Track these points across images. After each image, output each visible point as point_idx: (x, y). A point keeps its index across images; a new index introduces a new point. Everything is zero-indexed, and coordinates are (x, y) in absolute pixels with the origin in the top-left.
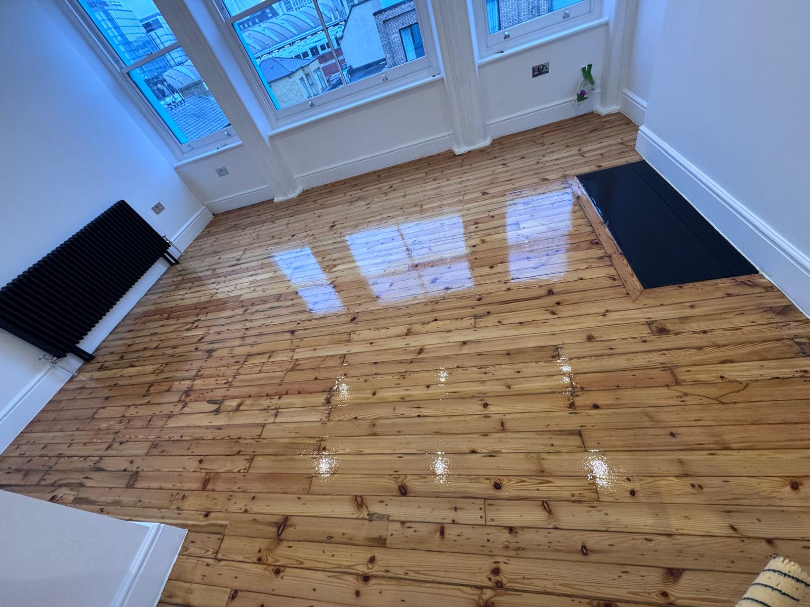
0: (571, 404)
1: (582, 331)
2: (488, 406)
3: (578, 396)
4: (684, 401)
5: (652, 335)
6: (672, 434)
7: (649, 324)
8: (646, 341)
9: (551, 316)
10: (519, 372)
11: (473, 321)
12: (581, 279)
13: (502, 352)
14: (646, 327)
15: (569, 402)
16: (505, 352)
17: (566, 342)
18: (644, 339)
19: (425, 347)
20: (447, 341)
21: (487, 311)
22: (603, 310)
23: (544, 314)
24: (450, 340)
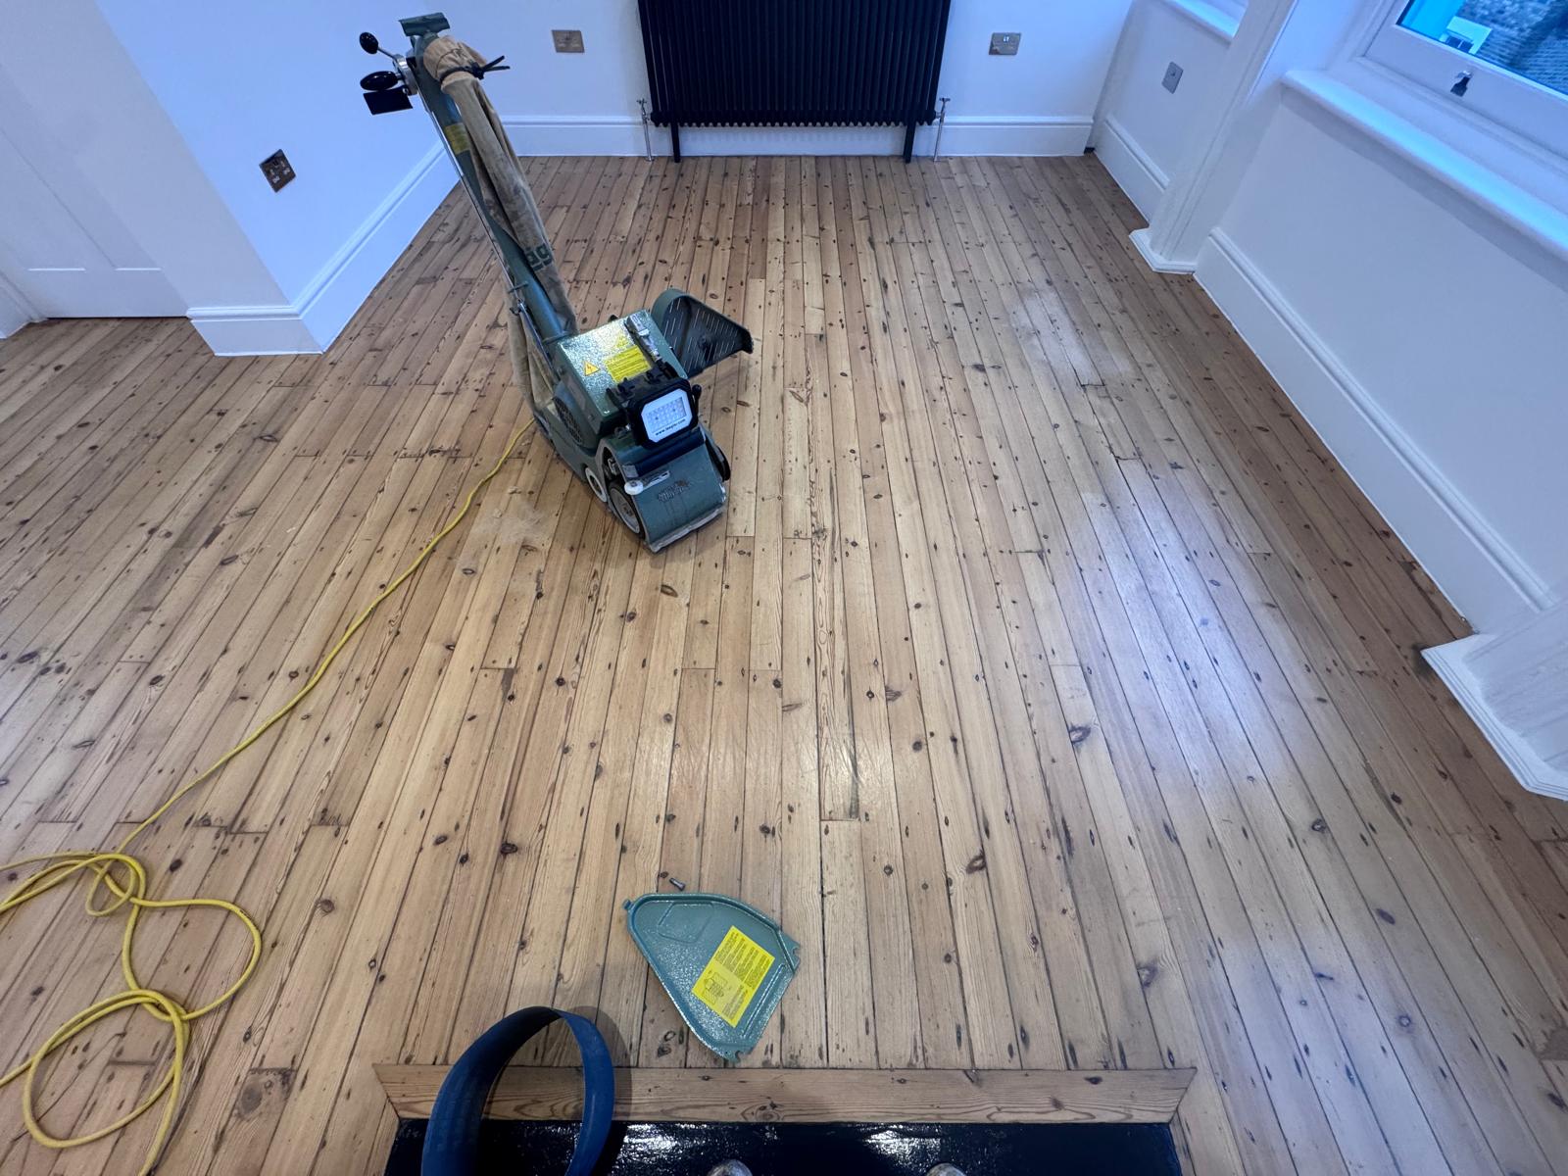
0: (209, 820)
1: (358, 893)
2: (289, 679)
3: (217, 837)
4: (74, 1052)
5: (256, 1064)
6: (38, 991)
7: (286, 1076)
8: (246, 1039)
9: (434, 832)
10: (327, 739)
11: (503, 664)
12: (523, 944)
13: (390, 713)
14: (284, 1062)
15: (213, 819)
16: (387, 720)
17: (346, 848)
18: (256, 1037)
19: (474, 583)
20: (472, 618)
21: (518, 696)
22: (392, 966)
23: (449, 818)
24: (470, 622)
